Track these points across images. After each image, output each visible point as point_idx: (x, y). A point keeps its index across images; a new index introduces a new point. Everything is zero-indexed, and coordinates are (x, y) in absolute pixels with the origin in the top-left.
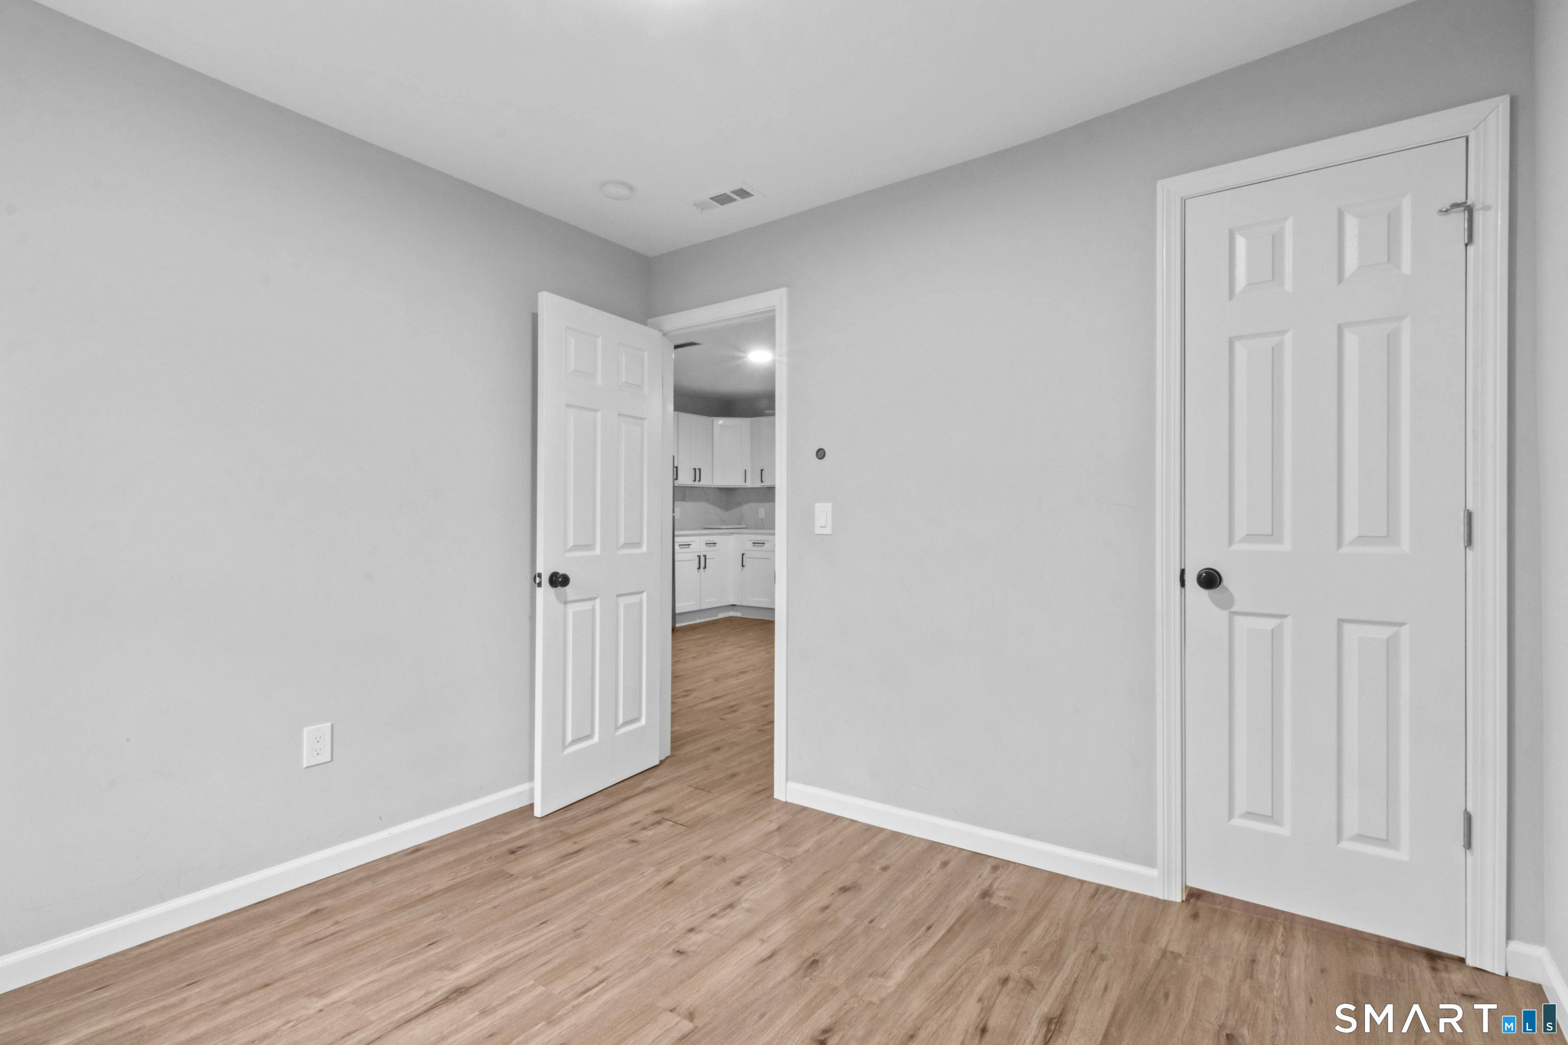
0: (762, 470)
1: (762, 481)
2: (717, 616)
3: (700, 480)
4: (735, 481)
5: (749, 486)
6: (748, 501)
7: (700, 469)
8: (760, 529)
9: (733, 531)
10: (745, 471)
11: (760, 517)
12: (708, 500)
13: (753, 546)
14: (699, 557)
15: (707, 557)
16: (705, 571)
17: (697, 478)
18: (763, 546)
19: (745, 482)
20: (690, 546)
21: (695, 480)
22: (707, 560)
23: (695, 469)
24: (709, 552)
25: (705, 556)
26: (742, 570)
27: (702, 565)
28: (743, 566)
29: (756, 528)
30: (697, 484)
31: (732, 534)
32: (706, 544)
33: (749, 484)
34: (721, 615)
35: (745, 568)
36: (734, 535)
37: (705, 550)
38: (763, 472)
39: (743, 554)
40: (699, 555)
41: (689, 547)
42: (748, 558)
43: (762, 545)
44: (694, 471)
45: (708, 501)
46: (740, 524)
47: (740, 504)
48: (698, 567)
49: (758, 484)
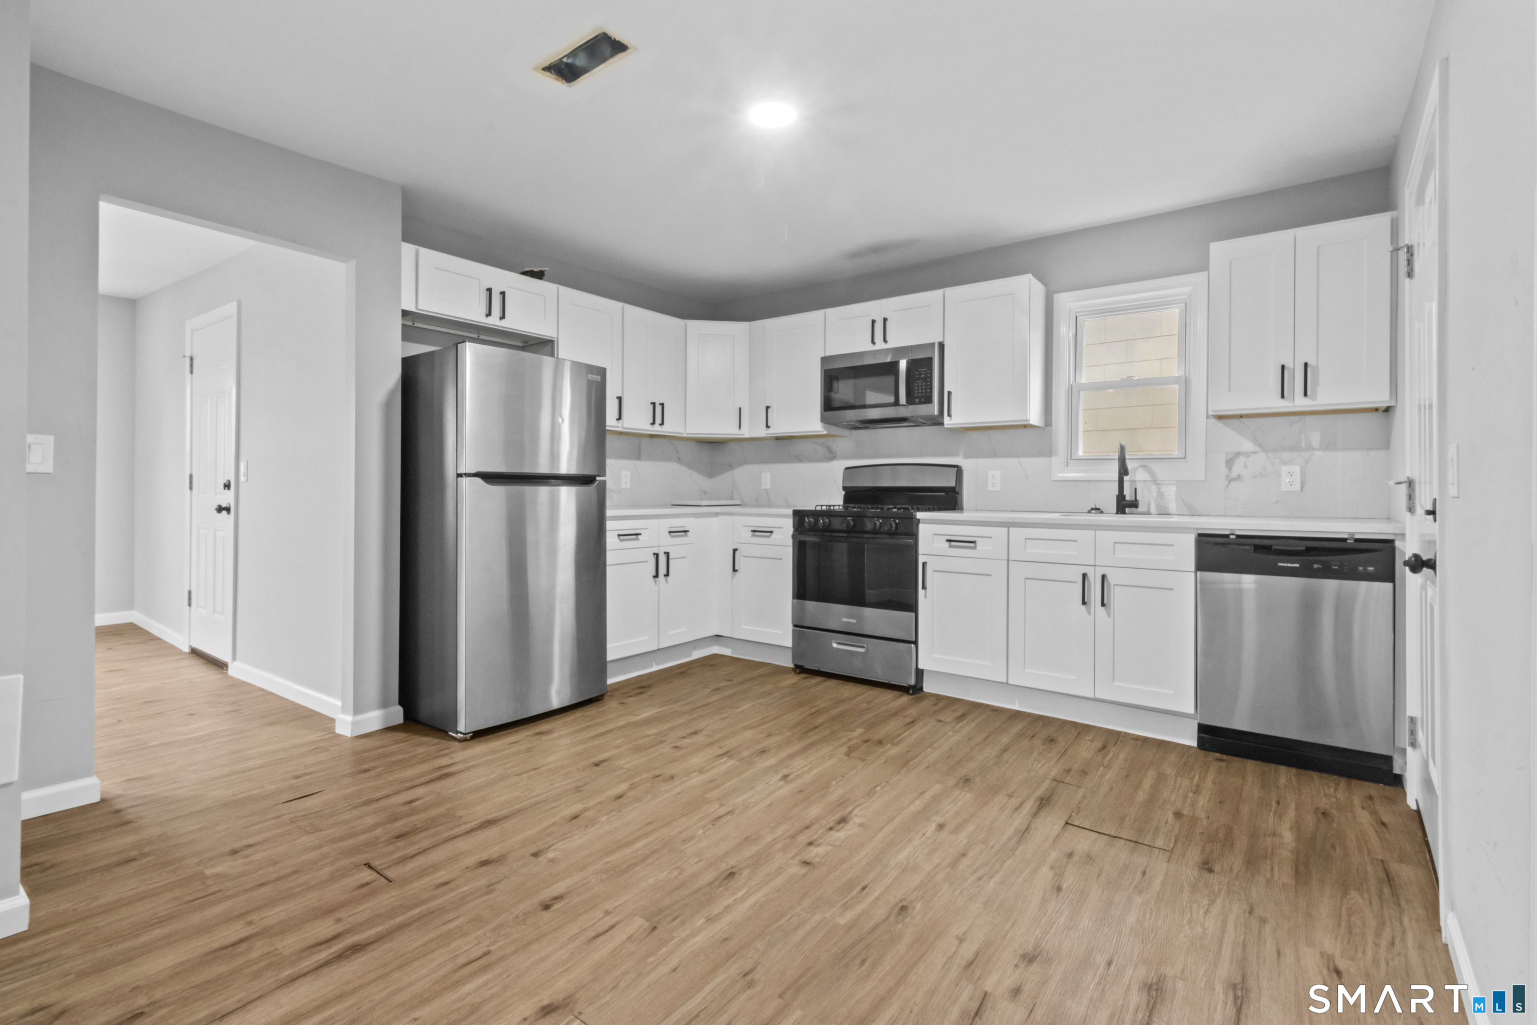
0: (768, 408)
1: (767, 426)
2: (691, 655)
3: (662, 424)
4: (725, 428)
5: (747, 436)
6: (745, 462)
7: (662, 405)
8: (765, 506)
9: (718, 509)
10: (740, 409)
11: (763, 487)
12: (679, 459)
13: (753, 536)
14: (657, 555)
15: (671, 557)
16: (667, 582)
17: (658, 420)
18: (769, 537)
19: (740, 428)
20: (639, 536)
21: (653, 423)
22: (671, 561)
23: (654, 404)
24: (675, 546)
25: (667, 554)
26: (733, 577)
27: (662, 570)
28: (735, 570)
29: (757, 506)
30: (657, 429)
31: (717, 514)
32: (670, 532)
33: (746, 433)
34: (697, 654)
35: (738, 574)
36: (720, 517)
37: (667, 543)
38: (769, 410)
39: (735, 550)
40: (657, 552)
41: (637, 539)
42: (743, 556)
43: (768, 534)
44: (651, 407)
45: (679, 461)
46: (732, 499)
47: (731, 467)
48: (654, 574)
49: (762, 432)
